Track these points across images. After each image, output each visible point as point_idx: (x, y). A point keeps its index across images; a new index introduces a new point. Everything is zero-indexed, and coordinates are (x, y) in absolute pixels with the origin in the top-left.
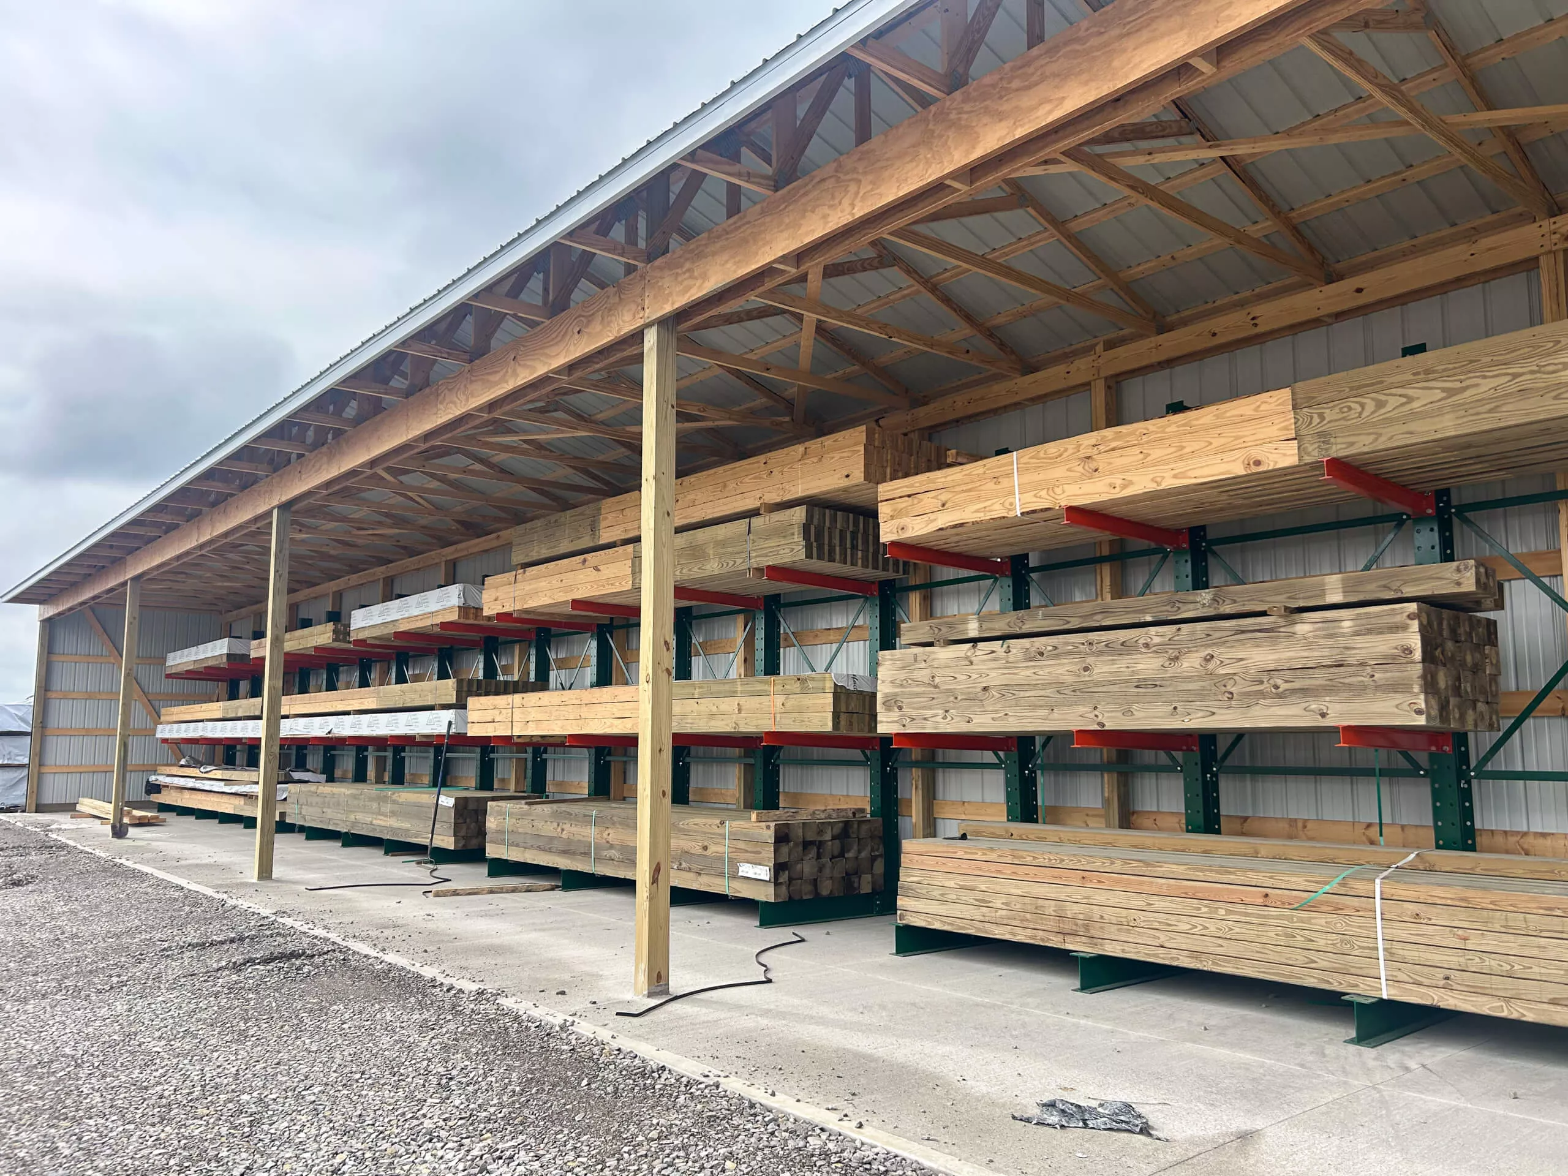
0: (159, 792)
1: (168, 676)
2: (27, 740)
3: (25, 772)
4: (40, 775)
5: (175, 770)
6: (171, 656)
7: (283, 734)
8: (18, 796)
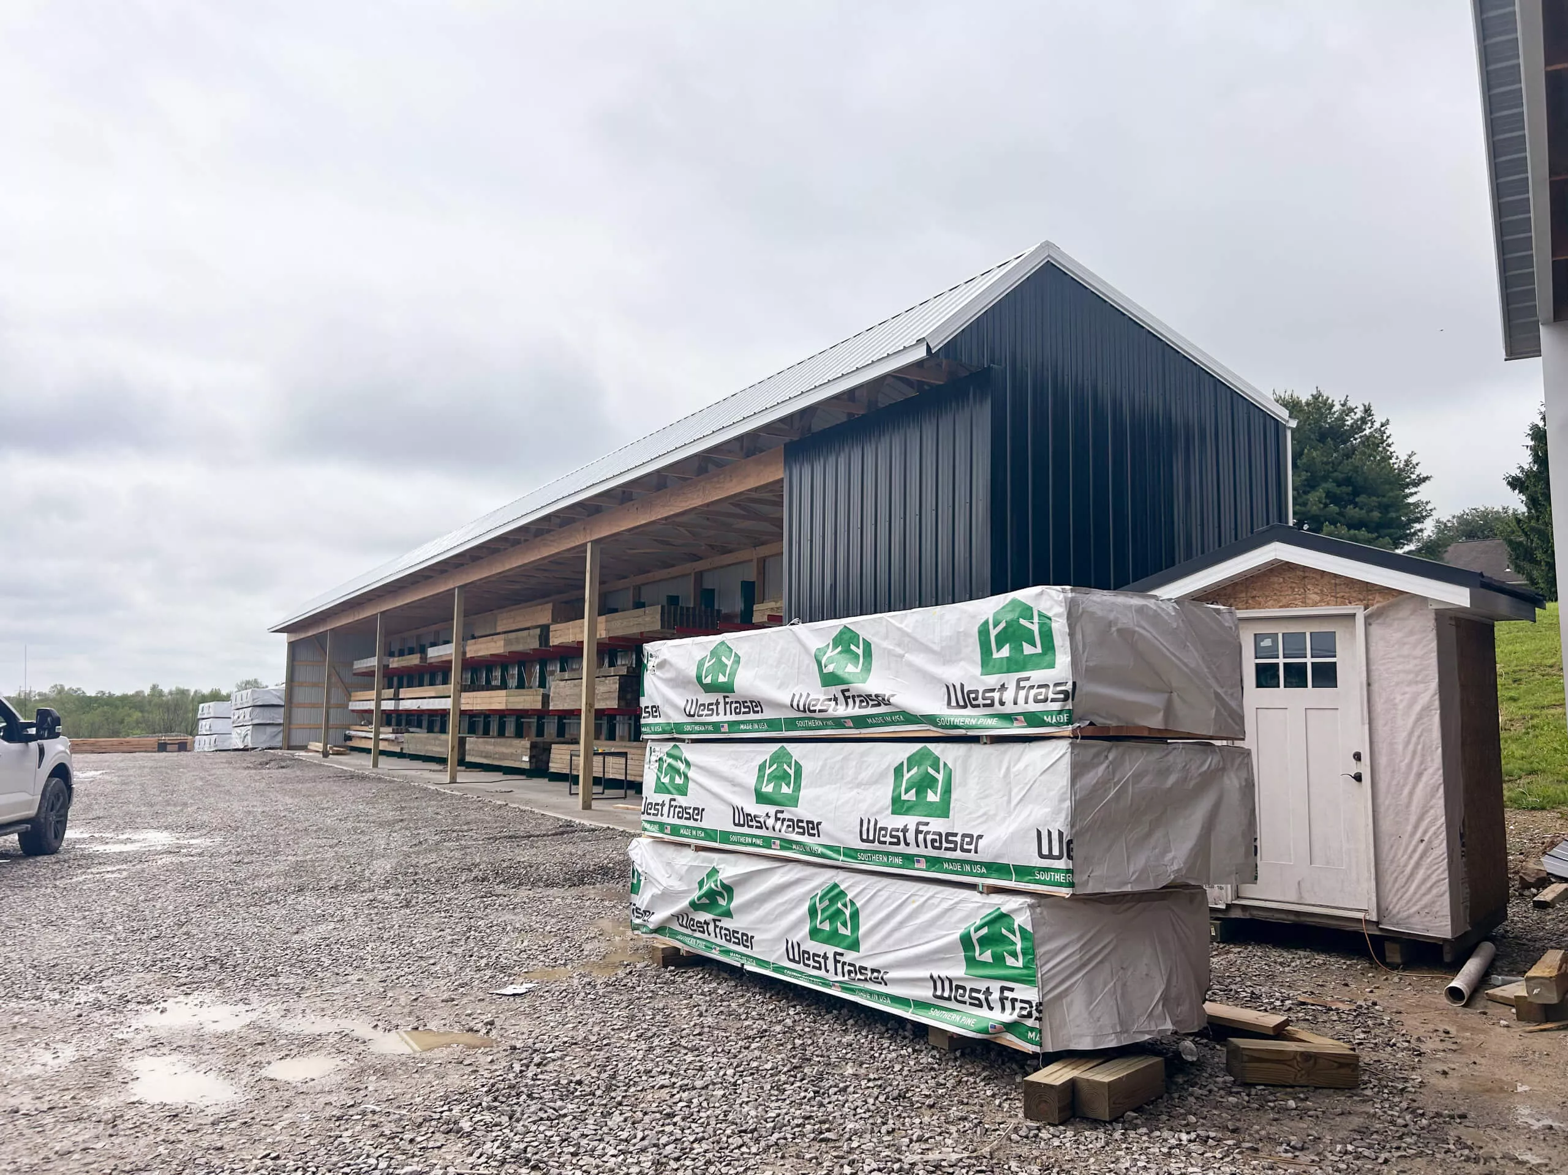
0: (351, 740)
1: (355, 674)
2: (283, 709)
3: (281, 728)
4: (289, 729)
5: (358, 728)
6: (355, 662)
7: (383, 708)
8: (278, 741)
